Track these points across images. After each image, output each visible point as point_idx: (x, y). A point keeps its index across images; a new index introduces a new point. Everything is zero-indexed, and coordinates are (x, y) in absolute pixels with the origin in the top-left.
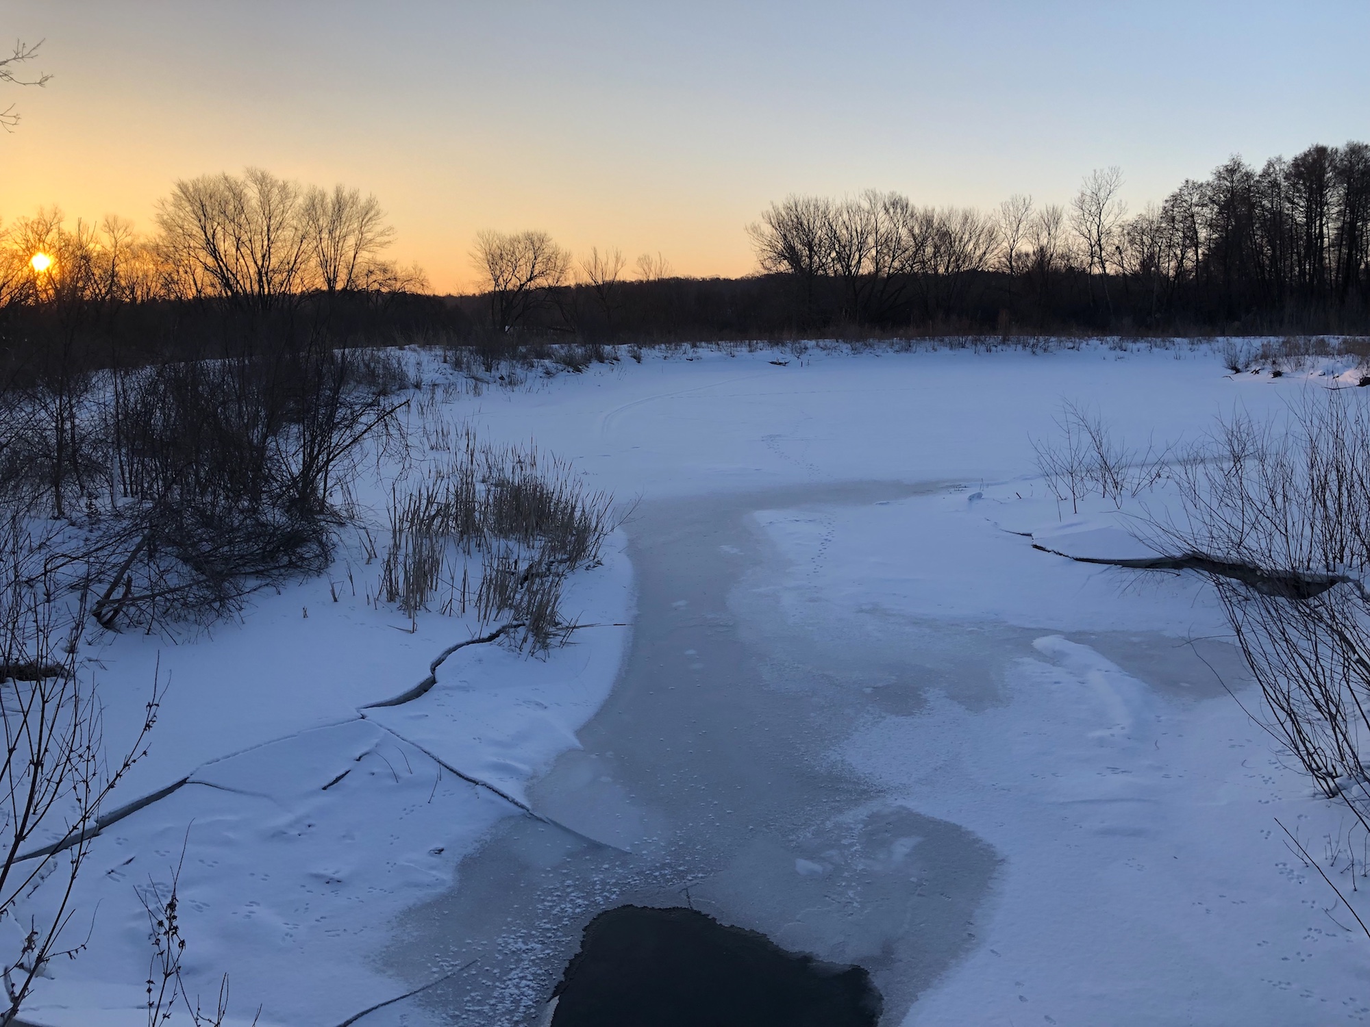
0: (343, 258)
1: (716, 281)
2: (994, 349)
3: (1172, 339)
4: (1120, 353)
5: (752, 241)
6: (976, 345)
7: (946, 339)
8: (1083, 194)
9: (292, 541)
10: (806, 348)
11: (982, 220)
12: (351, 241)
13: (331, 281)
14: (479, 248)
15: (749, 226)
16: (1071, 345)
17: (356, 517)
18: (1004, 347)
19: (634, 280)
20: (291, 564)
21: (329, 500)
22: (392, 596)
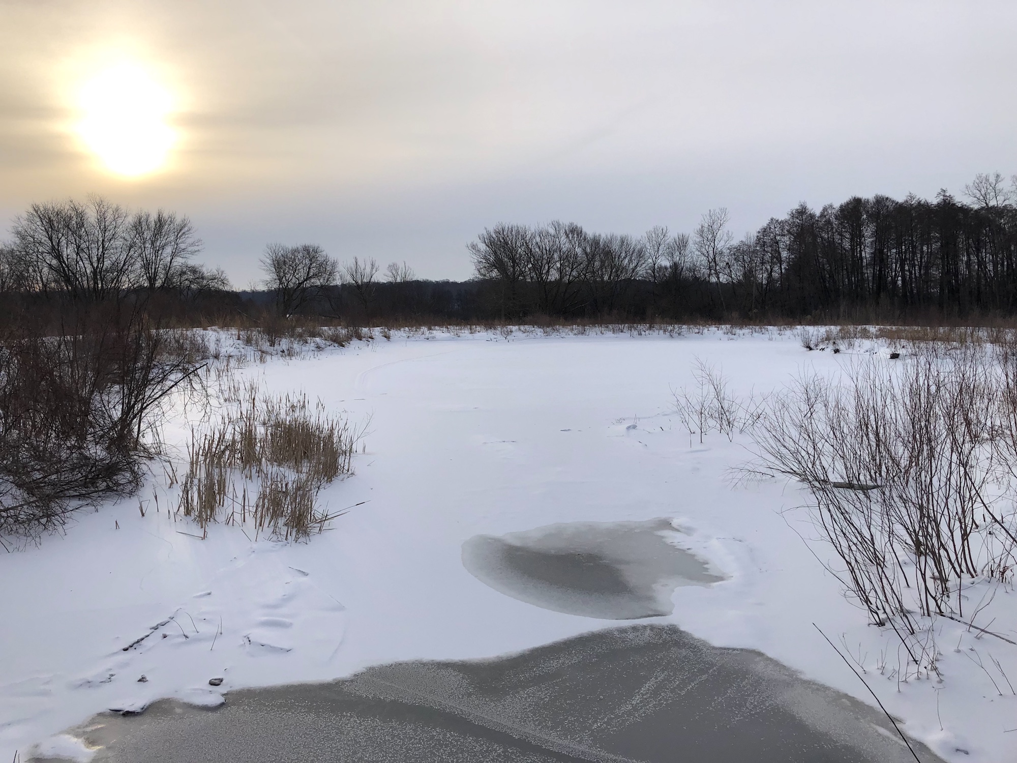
0: (161, 262)
1: (446, 283)
2: (643, 333)
3: (766, 327)
4: (730, 335)
5: (472, 255)
6: (631, 330)
7: (610, 326)
8: (702, 227)
9: (110, 470)
10: (511, 332)
11: (634, 242)
12: (169, 250)
13: (152, 279)
14: (267, 255)
15: (469, 245)
16: (697, 331)
17: (162, 453)
18: (651, 332)
19: (385, 282)
20: (108, 488)
21: (142, 440)
22: (188, 513)
